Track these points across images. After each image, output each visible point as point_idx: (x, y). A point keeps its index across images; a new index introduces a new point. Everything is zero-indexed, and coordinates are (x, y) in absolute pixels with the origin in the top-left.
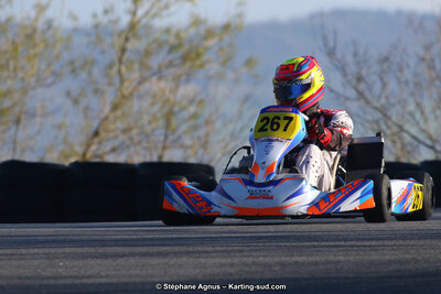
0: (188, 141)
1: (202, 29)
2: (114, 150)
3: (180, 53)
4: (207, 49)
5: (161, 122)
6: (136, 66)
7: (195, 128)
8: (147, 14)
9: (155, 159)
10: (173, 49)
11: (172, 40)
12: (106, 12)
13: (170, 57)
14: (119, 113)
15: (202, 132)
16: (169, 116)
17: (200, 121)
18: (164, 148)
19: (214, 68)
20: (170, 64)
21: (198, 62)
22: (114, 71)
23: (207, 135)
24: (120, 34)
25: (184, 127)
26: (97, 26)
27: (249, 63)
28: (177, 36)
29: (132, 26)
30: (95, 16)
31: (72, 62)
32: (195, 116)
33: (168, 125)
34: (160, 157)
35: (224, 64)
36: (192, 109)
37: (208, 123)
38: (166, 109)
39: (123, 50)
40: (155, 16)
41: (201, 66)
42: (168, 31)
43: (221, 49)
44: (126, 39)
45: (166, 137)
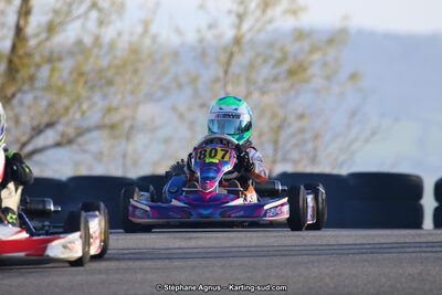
0: (295, 155)
1: (306, 45)
3: (285, 67)
4: (311, 63)
6: (242, 79)
7: (305, 142)
8: (251, 29)
10: (279, 62)
11: (278, 55)
12: (210, 27)
13: (275, 71)
15: (310, 146)
16: (280, 128)
17: (308, 136)
18: (274, 162)
19: (318, 82)
20: (276, 79)
21: (303, 76)
23: (315, 149)
24: (225, 49)
25: (293, 141)
26: (201, 41)
27: (353, 77)
28: (282, 50)
29: (237, 41)
30: (199, 31)
31: (176, 78)
32: (302, 131)
33: (276, 142)
34: (270, 171)
35: (328, 78)
36: (297, 125)
38: (275, 123)
39: (228, 63)
40: (260, 31)
41: (307, 81)
42: (271, 45)
43: (325, 64)
44: (231, 55)
45: (276, 150)
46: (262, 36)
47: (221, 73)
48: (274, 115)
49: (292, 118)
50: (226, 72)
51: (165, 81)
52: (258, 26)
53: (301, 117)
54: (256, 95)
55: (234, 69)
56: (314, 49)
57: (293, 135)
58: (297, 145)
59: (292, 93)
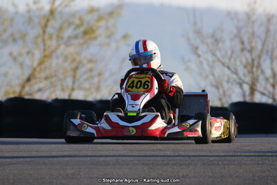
0: (87, 85)
1: (95, 16)
2: (40, 90)
3: (82, 29)
4: (98, 27)
5: (70, 73)
6: (55, 37)
7: (92, 77)
8: (60, 5)
9: (66, 97)
10: (78, 26)
11: (77, 22)
12: (35, 3)
13: (76, 32)
14: (43, 66)
15: (96, 80)
16: (75, 69)
17: (95, 73)
18: (73, 89)
19: (102, 40)
20: (76, 37)
21: (93, 36)
22: (40, 40)
23: (99, 82)
24: (44, 17)
25: (85, 76)
26: (29, 11)
27: (125, 37)
28: (80, 19)
29: (52, 12)
30: (28, 5)
31: (12, 35)
32: (91, 70)
33: (74, 77)
34: (70, 95)
35: (109, 37)
36: (90, 66)
37: (100, 74)
38: (74, 65)
39: (46, 26)
40: (66, 6)
41: (95, 38)
42: (73, 15)
43: (107, 28)
44: (48, 20)
45: (74, 82)
46: (67, 10)
47: (41, 32)
48: (73, 60)
49: (85, 62)
50: (44, 32)
51: (5, 36)
52: (65, 3)
53: (90, 61)
54: (62, 47)
55: (49, 30)
56: (100, 19)
57: (85, 73)
58: (87, 79)
59: (85, 46)
